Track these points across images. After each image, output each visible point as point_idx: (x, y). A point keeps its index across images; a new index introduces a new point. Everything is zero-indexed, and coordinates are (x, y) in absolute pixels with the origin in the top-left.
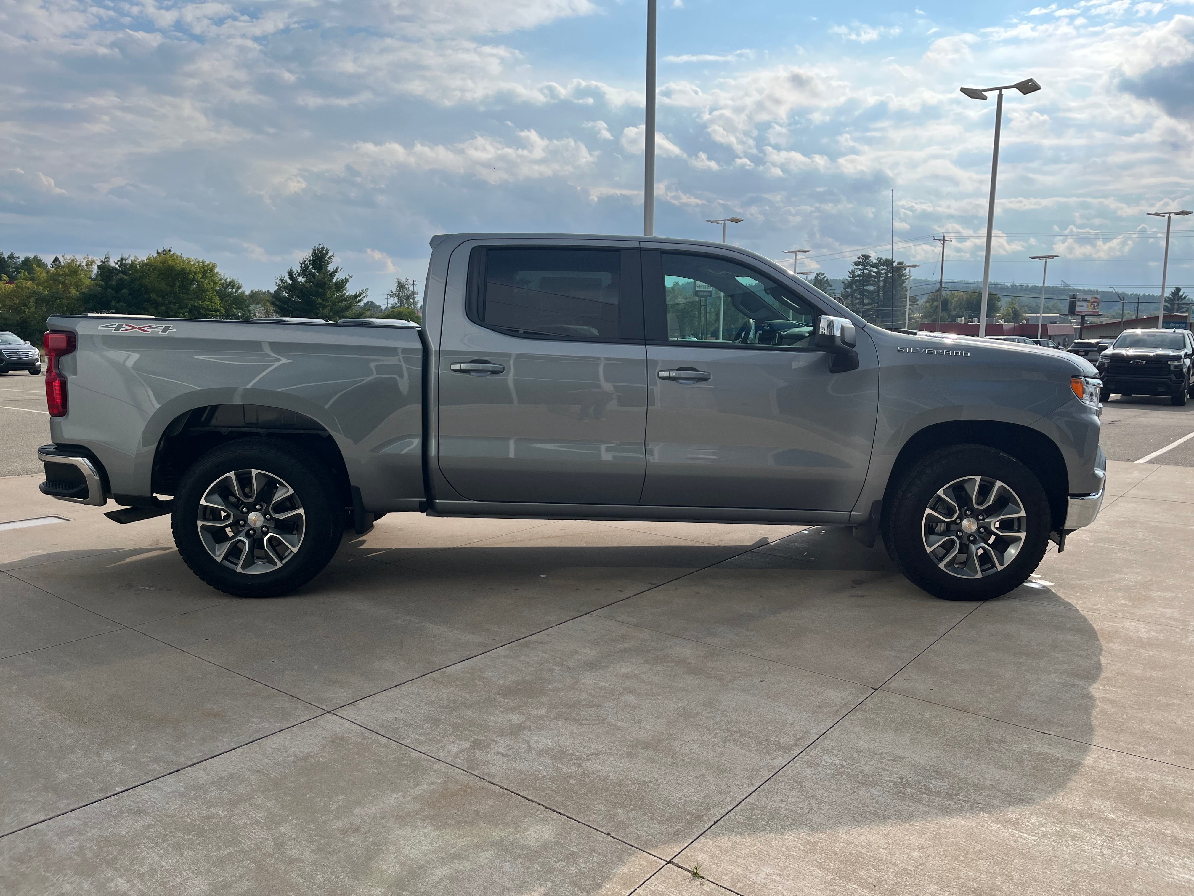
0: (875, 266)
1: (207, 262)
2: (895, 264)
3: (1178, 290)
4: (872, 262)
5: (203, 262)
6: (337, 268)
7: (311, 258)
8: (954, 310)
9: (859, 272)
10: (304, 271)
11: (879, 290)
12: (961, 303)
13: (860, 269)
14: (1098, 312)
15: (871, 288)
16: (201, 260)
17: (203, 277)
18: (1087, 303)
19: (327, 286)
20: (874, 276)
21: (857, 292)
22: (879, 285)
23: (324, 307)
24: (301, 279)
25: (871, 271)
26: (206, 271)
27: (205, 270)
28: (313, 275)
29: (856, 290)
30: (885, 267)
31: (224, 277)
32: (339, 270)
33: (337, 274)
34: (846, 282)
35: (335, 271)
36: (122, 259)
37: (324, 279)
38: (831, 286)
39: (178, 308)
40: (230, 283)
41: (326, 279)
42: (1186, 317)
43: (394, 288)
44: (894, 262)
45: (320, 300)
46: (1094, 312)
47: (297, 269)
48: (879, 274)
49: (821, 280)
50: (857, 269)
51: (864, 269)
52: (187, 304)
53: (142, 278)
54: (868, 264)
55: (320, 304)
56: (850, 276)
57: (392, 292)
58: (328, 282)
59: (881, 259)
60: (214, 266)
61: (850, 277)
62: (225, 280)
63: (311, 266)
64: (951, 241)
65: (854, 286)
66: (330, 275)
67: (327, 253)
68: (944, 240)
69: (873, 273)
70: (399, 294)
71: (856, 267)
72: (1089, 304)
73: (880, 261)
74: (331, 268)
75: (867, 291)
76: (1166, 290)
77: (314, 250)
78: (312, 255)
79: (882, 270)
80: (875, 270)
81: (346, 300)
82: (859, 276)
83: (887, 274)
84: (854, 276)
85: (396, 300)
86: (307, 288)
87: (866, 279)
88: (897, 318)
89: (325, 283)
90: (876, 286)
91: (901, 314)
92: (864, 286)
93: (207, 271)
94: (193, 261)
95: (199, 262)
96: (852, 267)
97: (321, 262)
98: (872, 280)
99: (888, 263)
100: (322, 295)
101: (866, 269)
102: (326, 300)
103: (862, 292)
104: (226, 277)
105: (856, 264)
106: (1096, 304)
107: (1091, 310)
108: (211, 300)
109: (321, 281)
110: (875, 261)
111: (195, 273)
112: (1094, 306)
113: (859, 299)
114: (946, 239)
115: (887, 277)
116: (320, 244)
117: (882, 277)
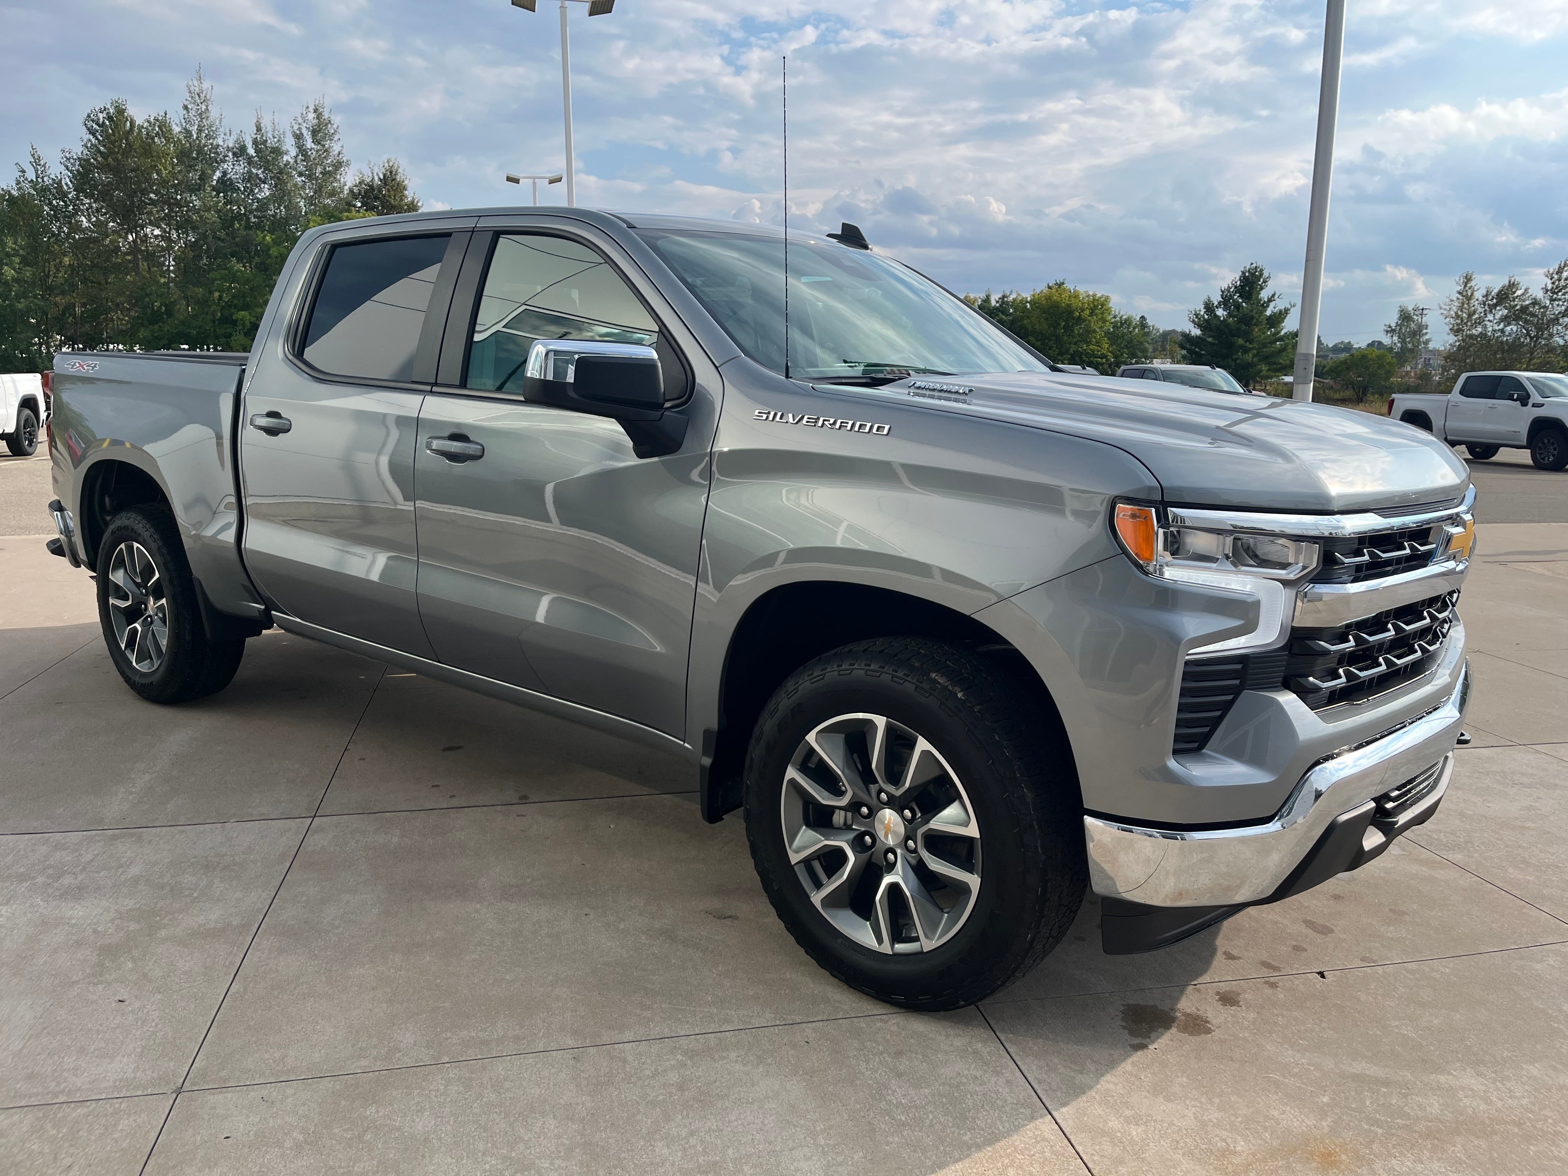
1: (1099, 295)
5: (1094, 295)
6: (1273, 295)
7: (1238, 283)
10: (1226, 301)
16: (1091, 293)
17: (1091, 314)
19: (1254, 321)
23: (1246, 351)
24: (1220, 312)
26: (1096, 307)
27: (1094, 306)
28: (1238, 306)
31: (1119, 314)
32: (1276, 297)
33: (1272, 304)
35: (1270, 300)
36: (1004, 297)
37: (1251, 311)
39: (1058, 355)
40: (1126, 320)
41: (1254, 311)
43: (1393, 319)
45: (1241, 341)
47: (1216, 299)
52: (1068, 350)
53: (1022, 318)
55: (1241, 347)
57: (1390, 327)
58: (1257, 316)
60: (1107, 299)
62: (1121, 318)
63: (1238, 295)
66: (1262, 305)
67: (1261, 275)
70: (1401, 329)
74: (1264, 295)
77: (1243, 273)
78: (1240, 279)
81: (1281, 339)
85: (1395, 338)
86: (1228, 325)
89: (1252, 318)
93: (1098, 306)
94: (1082, 294)
95: (1088, 296)
97: (1252, 288)
100: (1247, 336)
102: (1251, 341)
104: (1121, 313)
108: (1098, 343)
109: (1247, 314)
111: (1083, 310)
116: (1252, 264)
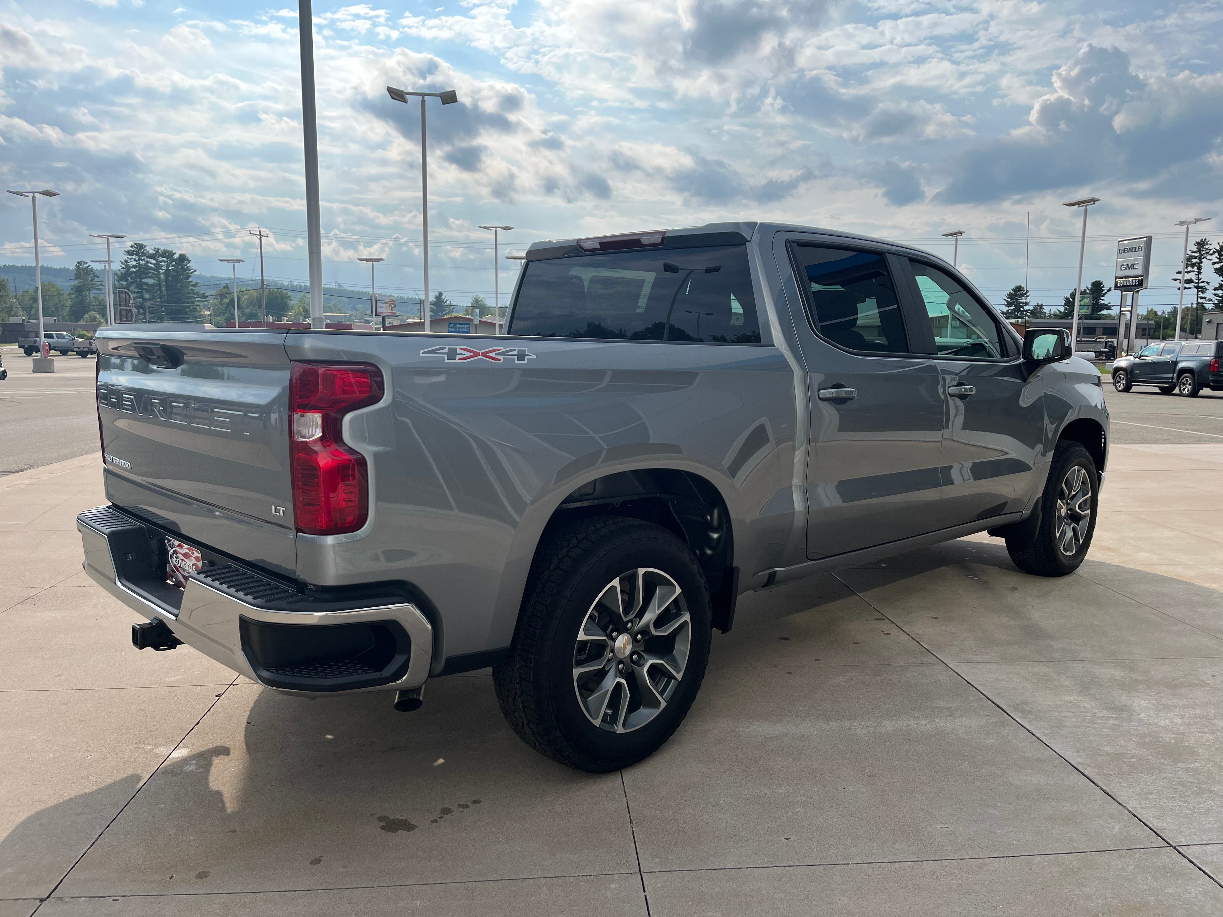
0: (152, 256)
2: (176, 256)
3: (441, 294)
4: (148, 252)
8: (248, 307)
9: (134, 263)
11: (160, 284)
12: (251, 301)
13: (135, 260)
14: (395, 313)
15: (151, 281)
18: (386, 305)
20: (152, 268)
21: (135, 285)
22: (159, 278)
25: (148, 262)
29: (131, 283)
30: (164, 259)
34: (119, 273)
38: (98, 277)
42: (472, 320)
44: (175, 253)
46: (392, 313)
48: (158, 266)
49: (83, 270)
50: (131, 259)
51: (139, 259)
54: (144, 254)
56: (123, 266)
59: (158, 249)
61: (123, 268)
64: (268, 237)
65: (129, 278)
68: (260, 235)
69: (150, 265)
71: (130, 257)
72: (388, 305)
73: (157, 251)
75: (146, 284)
76: (430, 293)
79: (161, 262)
80: (154, 261)
82: (134, 267)
83: (168, 266)
84: (128, 267)
87: (143, 271)
88: (186, 316)
90: (157, 279)
91: (190, 311)
92: (141, 278)
96: (126, 257)
98: (150, 273)
99: (168, 254)
101: (142, 260)
103: (140, 286)
105: (129, 253)
106: (393, 306)
107: (389, 311)
110: (151, 252)
112: (392, 308)
113: (137, 293)
114: (262, 234)
115: (167, 270)
117: (162, 270)
